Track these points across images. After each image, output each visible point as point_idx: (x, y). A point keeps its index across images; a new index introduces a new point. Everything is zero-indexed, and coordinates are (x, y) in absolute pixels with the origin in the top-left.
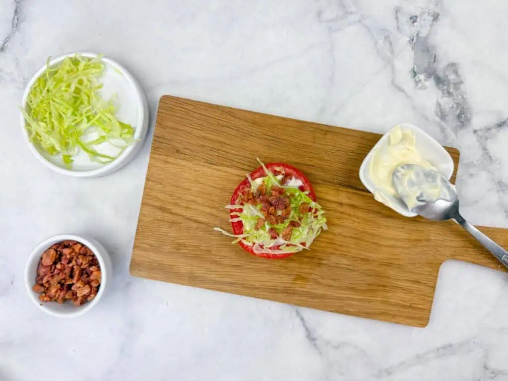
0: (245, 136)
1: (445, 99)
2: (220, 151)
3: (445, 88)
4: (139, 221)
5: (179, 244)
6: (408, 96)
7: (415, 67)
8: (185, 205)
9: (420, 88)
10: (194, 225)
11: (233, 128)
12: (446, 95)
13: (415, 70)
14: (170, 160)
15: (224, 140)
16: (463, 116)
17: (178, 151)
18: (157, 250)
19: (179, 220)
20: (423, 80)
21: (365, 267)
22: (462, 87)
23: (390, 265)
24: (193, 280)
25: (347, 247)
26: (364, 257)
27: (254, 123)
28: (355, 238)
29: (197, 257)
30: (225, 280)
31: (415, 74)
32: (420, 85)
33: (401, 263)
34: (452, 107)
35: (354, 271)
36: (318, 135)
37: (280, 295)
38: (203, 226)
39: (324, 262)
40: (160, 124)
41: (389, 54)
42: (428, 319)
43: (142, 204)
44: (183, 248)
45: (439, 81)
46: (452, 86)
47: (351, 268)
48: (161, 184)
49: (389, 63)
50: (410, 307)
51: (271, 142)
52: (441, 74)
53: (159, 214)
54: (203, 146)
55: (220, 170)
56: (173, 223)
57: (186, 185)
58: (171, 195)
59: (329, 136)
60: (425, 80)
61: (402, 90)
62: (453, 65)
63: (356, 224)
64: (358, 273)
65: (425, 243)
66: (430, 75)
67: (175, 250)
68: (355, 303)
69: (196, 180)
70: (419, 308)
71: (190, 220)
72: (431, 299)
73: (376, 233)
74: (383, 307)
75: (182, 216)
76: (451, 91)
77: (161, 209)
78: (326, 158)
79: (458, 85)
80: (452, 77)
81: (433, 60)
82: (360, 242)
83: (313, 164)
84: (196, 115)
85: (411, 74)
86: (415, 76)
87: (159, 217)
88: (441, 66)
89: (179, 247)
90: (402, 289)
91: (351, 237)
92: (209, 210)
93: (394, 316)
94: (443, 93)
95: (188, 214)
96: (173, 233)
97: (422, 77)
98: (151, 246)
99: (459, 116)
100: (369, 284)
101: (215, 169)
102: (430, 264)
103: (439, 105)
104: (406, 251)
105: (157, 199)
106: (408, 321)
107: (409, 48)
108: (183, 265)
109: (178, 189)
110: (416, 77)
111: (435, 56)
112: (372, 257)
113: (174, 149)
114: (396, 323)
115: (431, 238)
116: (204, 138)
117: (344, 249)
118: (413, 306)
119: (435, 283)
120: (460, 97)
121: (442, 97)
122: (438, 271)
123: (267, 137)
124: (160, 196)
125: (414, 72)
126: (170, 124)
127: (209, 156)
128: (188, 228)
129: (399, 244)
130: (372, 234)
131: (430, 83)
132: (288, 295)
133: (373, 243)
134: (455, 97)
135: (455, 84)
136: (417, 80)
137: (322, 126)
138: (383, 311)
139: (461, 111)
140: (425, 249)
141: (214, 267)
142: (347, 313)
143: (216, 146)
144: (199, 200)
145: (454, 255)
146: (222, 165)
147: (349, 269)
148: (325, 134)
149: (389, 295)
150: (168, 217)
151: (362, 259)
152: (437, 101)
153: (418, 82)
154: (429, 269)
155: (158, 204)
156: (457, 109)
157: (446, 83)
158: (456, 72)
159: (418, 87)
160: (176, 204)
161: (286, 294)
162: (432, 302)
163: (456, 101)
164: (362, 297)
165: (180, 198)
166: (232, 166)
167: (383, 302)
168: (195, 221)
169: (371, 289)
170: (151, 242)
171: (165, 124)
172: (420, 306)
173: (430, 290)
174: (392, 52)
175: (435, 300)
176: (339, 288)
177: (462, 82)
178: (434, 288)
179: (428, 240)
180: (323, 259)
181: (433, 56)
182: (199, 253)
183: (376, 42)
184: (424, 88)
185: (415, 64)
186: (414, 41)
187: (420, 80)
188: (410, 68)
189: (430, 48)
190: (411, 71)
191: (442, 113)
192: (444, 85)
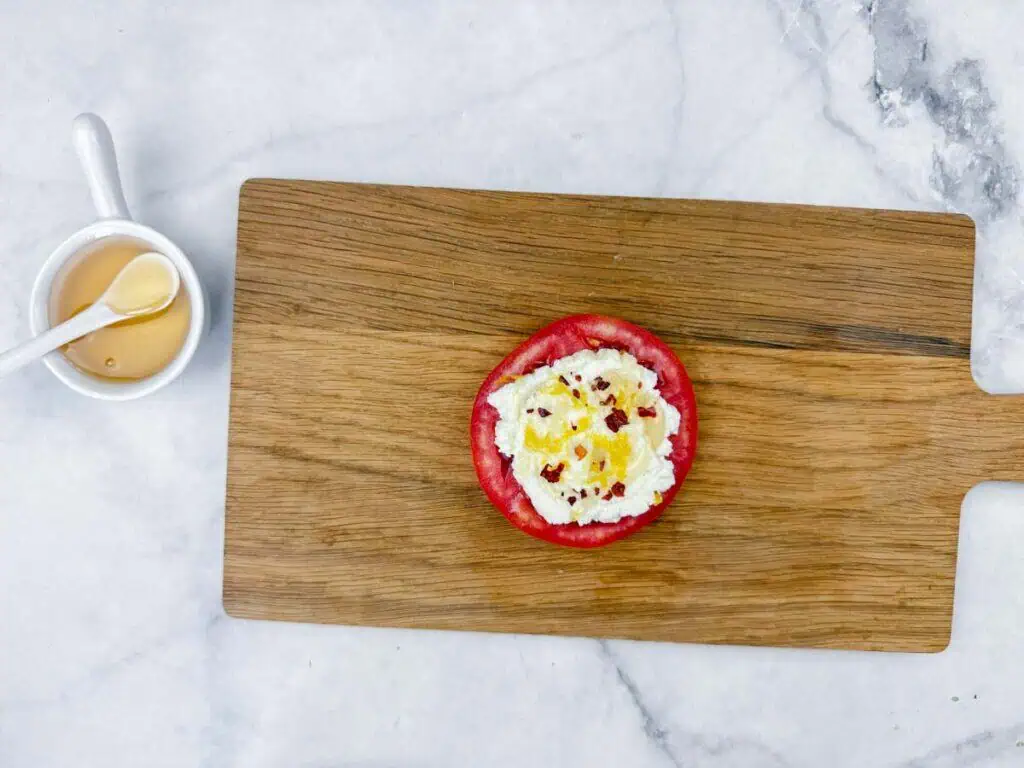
0: (455, 251)
1: (954, 146)
2: (399, 296)
3: (953, 119)
4: (230, 487)
5: (332, 531)
6: (861, 143)
7: (879, 74)
8: (331, 435)
9: (891, 124)
10: (359, 479)
11: (423, 234)
12: (957, 137)
13: (879, 81)
14: (282, 331)
15: (405, 268)
16: (998, 186)
17: (298, 308)
18: (280, 549)
19: (322, 472)
20: (898, 105)
21: (785, 527)
22: (992, 115)
23: (840, 514)
24: (375, 611)
25: (736, 484)
26: (774, 505)
27: (472, 217)
28: (752, 461)
29: (377, 556)
30: (450, 600)
31: (878, 89)
32: (891, 116)
33: (868, 507)
34: (971, 166)
35: (759, 539)
36: (630, 225)
37: (589, 620)
38: (381, 478)
39: (683, 528)
40: (248, 250)
41: (813, 44)
42: (948, 632)
43: (230, 445)
44: (339, 538)
45: (937, 104)
46: (968, 116)
47: (749, 533)
48: (268, 391)
49: (814, 65)
50: (902, 607)
51: (518, 256)
52: (941, 89)
53: (273, 465)
54: (355, 289)
55: (405, 341)
56: (310, 482)
57: (328, 387)
58: (297, 416)
59: (657, 224)
60: (904, 104)
61: (848, 131)
62: (968, 64)
63: (749, 427)
64: (766, 545)
65: (920, 451)
66: (914, 90)
67: (323, 547)
68: (770, 615)
69: (350, 374)
70: (923, 608)
71: (348, 468)
72: (948, 582)
73: (798, 442)
74: (837, 617)
75: (329, 462)
76: (968, 126)
77: (277, 452)
78: (657, 278)
79: (982, 112)
80: (968, 93)
81: (921, 55)
82: (764, 469)
83: (626, 297)
84: (331, 217)
85: (870, 92)
86: (878, 96)
87: (275, 473)
88: (939, 69)
89: (331, 535)
90: (876, 567)
91: (741, 461)
92: (392, 440)
93: (866, 634)
94: (948, 132)
95: (343, 455)
96: (311, 506)
97: (894, 96)
98: (265, 542)
99: (988, 188)
100: (794, 567)
101: (396, 340)
102: (938, 499)
103: (939, 162)
104: (874, 476)
105: (264, 428)
106: (902, 641)
107: (861, 29)
108: (346, 580)
109: (309, 399)
110: (882, 96)
111: (925, 46)
112: (793, 502)
113: (289, 303)
114: (874, 649)
115: (933, 436)
116: (357, 268)
117: (726, 491)
118: (909, 604)
119: (955, 543)
120: (989, 141)
121: (947, 143)
122: (957, 515)
123: (508, 246)
124: (270, 419)
125: (876, 85)
126: (271, 246)
127: (374, 310)
128: (349, 489)
129: (859, 461)
130: (790, 446)
131: (917, 110)
132: (607, 617)
133: (797, 468)
134: (978, 141)
135: (975, 111)
136: (885, 104)
137: (636, 202)
138: (839, 626)
139: (992, 173)
140: (921, 464)
141: (420, 574)
142: (753, 642)
143: (387, 283)
144: (366, 419)
145: (990, 471)
146: (407, 328)
147: (746, 538)
148: (647, 221)
149: (848, 585)
150: (295, 468)
151: (775, 510)
152: (935, 152)
153: (887, 109)
154: (937, 512)
155: (269, 441)
156: (984, 170)
157: (954, 109)
158: (976, 82)
159: (886, 121)
160: (311, 435)
161: (602, 618)
162: (952, 589)
163: (980, 152)
164: (783, 601)
165: (318, 420)
166: (434, 328)
167: (836, 605)
168: (363, 470)
169: (805, 577)
170: (264, 534)
171: (260, 247)
172: (926, 604)
173: (944, 561)
174: (822, 39)
175: (958, 583)
176: (726, 585)
177: (991, 105)
178: (953, 555)
179: (926, 443)
180: (680, 522)
181: (921, 45)
182: (381, 544)
183: (781, 20)
184: (903, 123)
185: (877, 66)
186: (874, 10)
187: (890, 105)
188: (866, 77)
189: (912, 27)
190: (868, 84)
191: (947, 179)
192: (949, 113)
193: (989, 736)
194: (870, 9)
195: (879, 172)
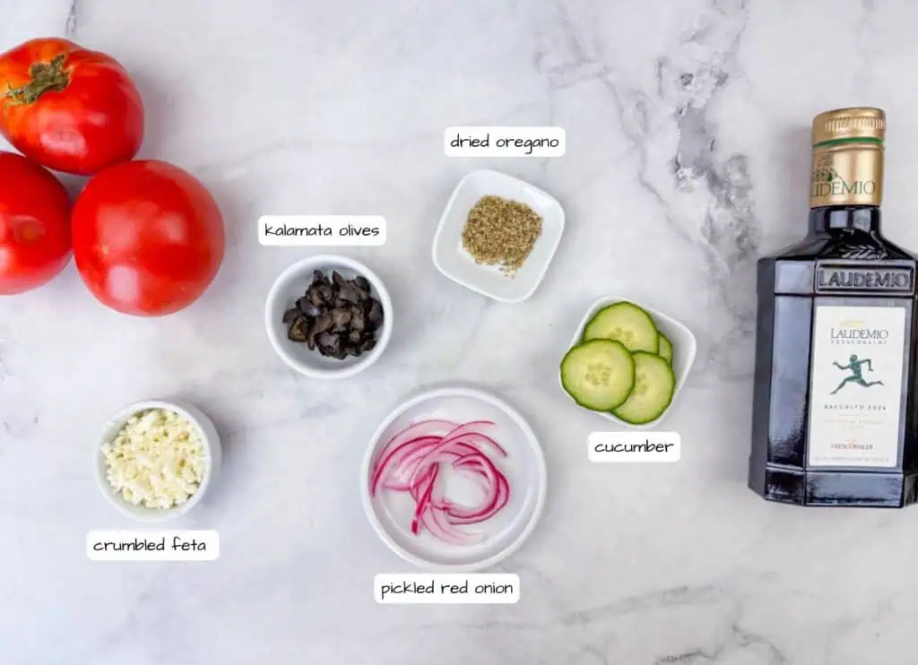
1: (721, 210)
3: (724, 192)
6: (660, 200)
7: (680, 156)
12: (724, 204)
13: (679, 161)
16: (746, 239)
20: (689, 179)
22: (750, 193)
31: (677, 166)
32: (683, 184)
34: (731, 224)
41: (639, 130)
45: (715, 181)
46: (734, 191)
49: (638, 143)
52: (719, 171)
60: (693, 178)
61: (653, 190)
62: (740, 158)
66: (701, 170)
76: (733, 198)
79: (743, 190)
80: (736, 177)
81: (709, 147)
85: (672, 166)
86: (677, 170)
88: (720, 158)
94: (719, 201)
97: (687, 172)
99: (739, 240)
103: (710, 219)
107: (673, 124)
110: (679, 171)
111: (713, 142)
120: (745, 210)
121: (716, 208)
125: (677, 162)
131: (700, 183)
134: (738, 208)
135: (739, 189)
136: (681, 176)
139: (743, 231)
152: (708, 212)
153: (681, 180)
156: (738, 228)
157: (725, 185)
158: (743, 170)
159: (679, 187)
163: (738, 216)
174: (646, 128)
177: (750, 187)
181: (711, 141)
183: (621, 111)
184: (689, 190)
185: (679, 150)
186: (683, 114)
187: (684, 178)
188: (671, 157)
189: (707, 128)
190: (671, 161)
191: (713, 232)
192: (722, 188)
193: (685, 589)
194: (681, 112)
195: (669, 220)
